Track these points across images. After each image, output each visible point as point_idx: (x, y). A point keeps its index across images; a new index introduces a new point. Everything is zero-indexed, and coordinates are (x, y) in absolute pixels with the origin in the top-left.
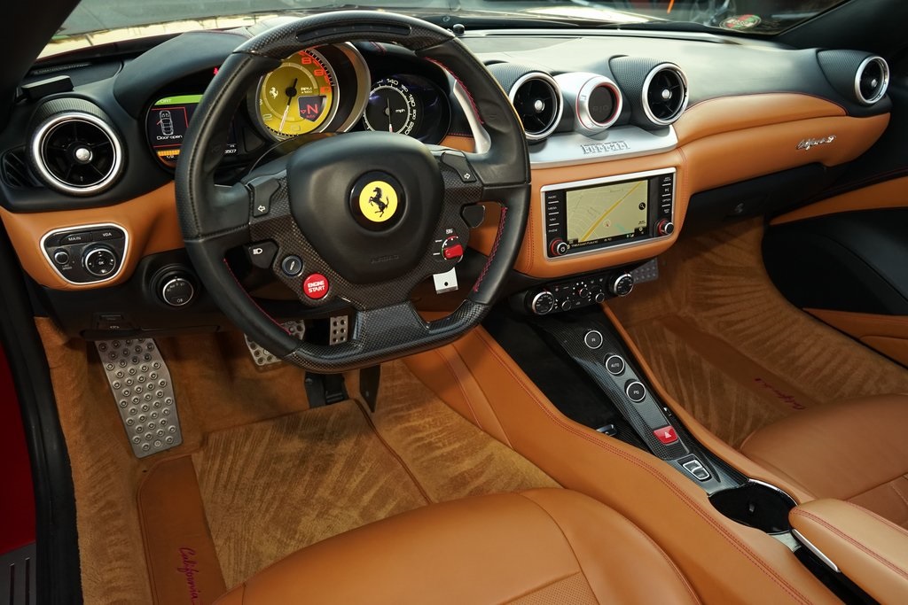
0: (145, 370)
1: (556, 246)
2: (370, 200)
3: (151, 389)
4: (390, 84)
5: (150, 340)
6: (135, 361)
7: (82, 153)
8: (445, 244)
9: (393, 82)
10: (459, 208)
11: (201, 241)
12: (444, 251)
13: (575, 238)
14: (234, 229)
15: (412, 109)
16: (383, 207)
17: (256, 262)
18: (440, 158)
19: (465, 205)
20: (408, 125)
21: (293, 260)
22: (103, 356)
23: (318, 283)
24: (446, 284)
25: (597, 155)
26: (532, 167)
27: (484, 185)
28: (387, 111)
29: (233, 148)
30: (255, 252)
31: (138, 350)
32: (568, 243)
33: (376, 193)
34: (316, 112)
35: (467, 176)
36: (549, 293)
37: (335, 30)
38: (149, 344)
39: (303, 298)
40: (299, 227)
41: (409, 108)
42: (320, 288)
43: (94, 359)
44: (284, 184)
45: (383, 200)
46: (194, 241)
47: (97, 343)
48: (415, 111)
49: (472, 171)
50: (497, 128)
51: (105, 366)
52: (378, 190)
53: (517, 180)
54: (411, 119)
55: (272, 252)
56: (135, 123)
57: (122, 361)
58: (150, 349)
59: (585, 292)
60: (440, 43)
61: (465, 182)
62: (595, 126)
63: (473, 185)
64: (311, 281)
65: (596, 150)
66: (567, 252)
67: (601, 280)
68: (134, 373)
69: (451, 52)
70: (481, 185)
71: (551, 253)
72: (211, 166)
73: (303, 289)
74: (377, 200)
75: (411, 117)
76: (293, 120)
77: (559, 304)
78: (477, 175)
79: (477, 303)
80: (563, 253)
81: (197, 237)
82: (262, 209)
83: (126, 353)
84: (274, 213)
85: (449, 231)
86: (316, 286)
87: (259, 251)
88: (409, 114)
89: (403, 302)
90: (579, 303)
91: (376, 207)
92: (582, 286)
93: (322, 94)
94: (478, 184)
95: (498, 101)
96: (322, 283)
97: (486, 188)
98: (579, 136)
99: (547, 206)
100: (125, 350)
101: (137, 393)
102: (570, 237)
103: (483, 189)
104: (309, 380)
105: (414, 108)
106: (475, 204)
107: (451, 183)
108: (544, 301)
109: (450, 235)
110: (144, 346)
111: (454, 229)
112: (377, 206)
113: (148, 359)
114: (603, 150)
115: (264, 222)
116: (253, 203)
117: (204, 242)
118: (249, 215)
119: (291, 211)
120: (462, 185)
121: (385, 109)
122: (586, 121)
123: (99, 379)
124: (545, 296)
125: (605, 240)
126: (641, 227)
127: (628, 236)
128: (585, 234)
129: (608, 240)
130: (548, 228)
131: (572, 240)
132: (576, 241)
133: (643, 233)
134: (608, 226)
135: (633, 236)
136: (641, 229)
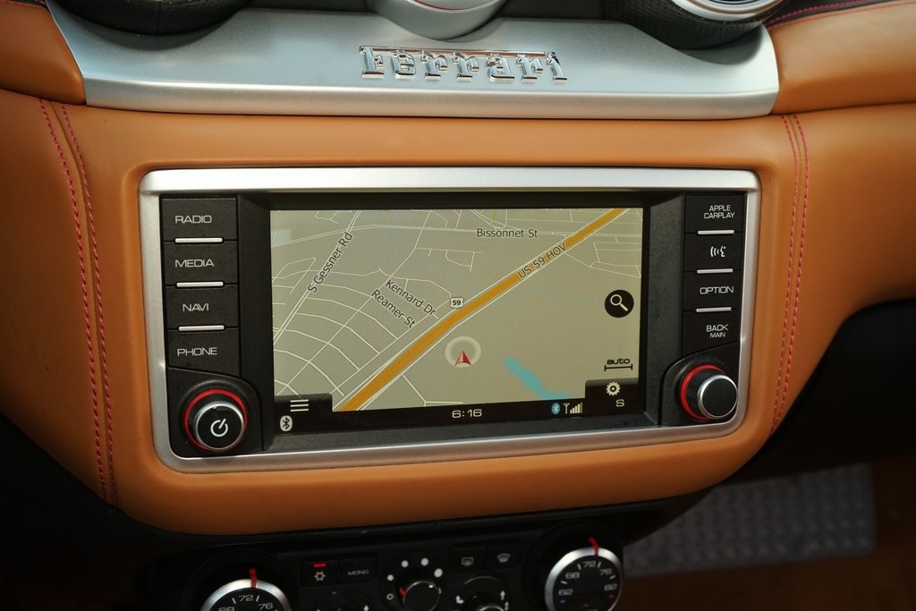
1: (197, 410)
13: (314, 389)
32: (278, 407)
36: (267, 588)
71: (189, 438)
99: (169, 249)
102: (289, 383)
114: (452, 72)
124: (248, 598)
125: (455, 414)
126: (615, 381)
127: (556, 409)
128: (365, 384)
129: (466, 413)
130: (172, 337)
131: (304, 397)
132: (321, 405)
133: (620, 403)
134: (466, 360)
135: (577, 410)
136: (613, 390)
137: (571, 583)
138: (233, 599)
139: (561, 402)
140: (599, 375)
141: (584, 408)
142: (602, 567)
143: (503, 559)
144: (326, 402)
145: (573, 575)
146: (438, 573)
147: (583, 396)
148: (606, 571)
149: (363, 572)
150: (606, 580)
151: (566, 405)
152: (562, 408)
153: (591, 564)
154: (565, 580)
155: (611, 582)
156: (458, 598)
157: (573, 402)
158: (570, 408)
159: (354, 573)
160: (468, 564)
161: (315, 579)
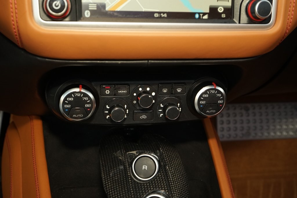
124: (79, 95)
125: (156, 15)
126: (222, 6)
127: (197, 16)
129: (160, 15)
131: (95, 3)
133: (224, 16)
135: (206, 17)
136: (221, 10)
137: (205, 99)
138: (73, 95)
139: (199, 13)
140: (215, 3)
141: (209, 16)
142: (217, 93)
143: (179, 90)
144: (104, 6)
145: (205, 96)
146: (153, 94)
147: (208, 11)
148: (219, 95)
149: (124, 92)
150: (219, 98)
151: (201, 15)
152: (200, 16)
153: (213, 92)
154: (203, 97)
155: (221, 100)
156: (161, 105)
157: (204, 14)
158: (203, 16)
159: (121, 92)
160: (165, 91)
161: (106, 93)
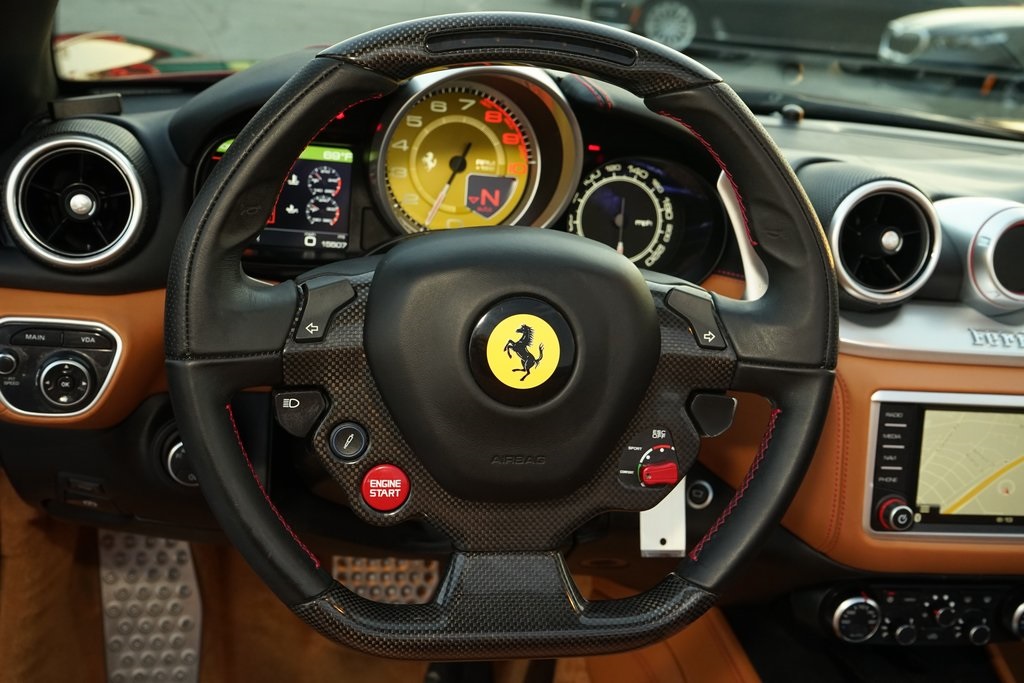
0: (165, 595)
1: (890, 509)
2: (507, 348)
3: (166, 629)
4: (632, 175)
5: (183, 545)
6: (153, 575)
7: (80, 202)
8: (646, 456)
9: (638, 172)
10: (686, 392)
11: (190, 364)
12: (642, 469)
13: (934, 502)
14: (253, 354)
15: (665, 223)
16: (529, 362)
17: (285, 422)
18: (664, 297)
19: (699, 391)
20: (654, 249)
21: (351, 431)
22: (105, 556)
23: (390, 483)
24: (663, 542)
25: (999, 350)
26: (841, 350)
27: (740, 359)
28: (619, 220)
29: (341, 240)
30: (287, 403)
31: (162, 559)
32: (916, 509)
33: (521, 335)
34: (496, 202)
35: (709, 337)
36: (871, 603)
37: (498, 40)
38: (181, 553)
39: (358, 505)
40: (372, 374)
41: (660, 221)
42: (391, 493)
43: (88, 558)
44: (364, 295)
45: (533, 349)
46: (178, 362)
47: (102, 533)
48: (669, 228)
49: (721, 329)
50: (778, 255)
51: (104, 573)
52: (526, 331)
53: (806, 360)
54: (661, 240)
55: (314, 410)
56: (183, 171)
57: (132, 572)
58: (181, 562)
59: (947, 616)
60: (690, 87)
61: (704, 347)
62: (1002, 298)
63: (719, 355)
64: (379, 477)
65: (999, 343)
66: (910, 526)
67: (987, 600)
68: (144, 595)
69: (708, 103)
70: (733, 358)
71: (879, 522)
72: (232, 240)
73: (361, 486)
74: (520, 347)
75: (662, 236)
76: (453, 209)
77: (892, 628)
78: (729, 338)
79: (690, 583)
80: (902, 527)
81: (183, 357)
82: (312, 329)
83: (141, 562)
84: (334, 342)
85: (659, 434)
86: (385, 486)
87: (294, 403)
88: (659, 231)
89: (545, 551)
90: (933, 636)
91: (517, 360)
92: (942, 604)
93: (509, 175)
94: (728, 355)
95: (788, 206)
96: (396, 483)
97: (742, 365)
98: (971, 313)
99: (882, 429)
100: (141, 554)
101: (143, 631)
102: (924, 498)
103: (736, 366)
104: (434, 675)
105: (670, 222)
106: (721, 392)
107: (673, 344)
108: (858, 615)
109: (660, 441)
110: (172, 555)
111: (669, 432)
112: (519, 359)
113: (173, 576)
114: (1015, 344)
115: (311, 353)
116: (301, 317)
117: (194, 367)
118: (287, 337)
119: (365, 343)
120: (698, 352)
121: (616, 215)
122: (988, 287)
123: (87, 593)
124: (861, 608)
125: (999, 520)
128: (957, 500)
129: (1004, 520)
130: (878, 472)
131: (928, 505)
132: (935, 510)
134: (1007, 492)
144: (937, 509)
149: (912, 600)
160: (968, 601)
